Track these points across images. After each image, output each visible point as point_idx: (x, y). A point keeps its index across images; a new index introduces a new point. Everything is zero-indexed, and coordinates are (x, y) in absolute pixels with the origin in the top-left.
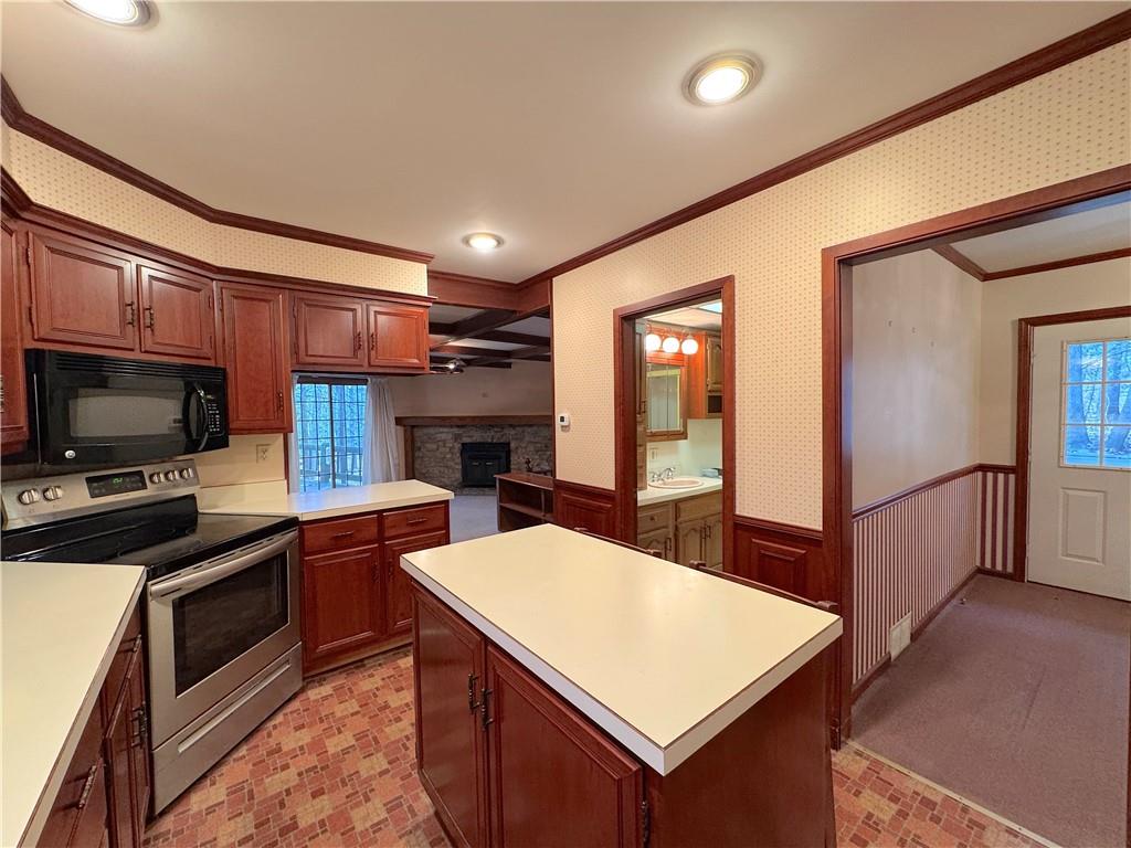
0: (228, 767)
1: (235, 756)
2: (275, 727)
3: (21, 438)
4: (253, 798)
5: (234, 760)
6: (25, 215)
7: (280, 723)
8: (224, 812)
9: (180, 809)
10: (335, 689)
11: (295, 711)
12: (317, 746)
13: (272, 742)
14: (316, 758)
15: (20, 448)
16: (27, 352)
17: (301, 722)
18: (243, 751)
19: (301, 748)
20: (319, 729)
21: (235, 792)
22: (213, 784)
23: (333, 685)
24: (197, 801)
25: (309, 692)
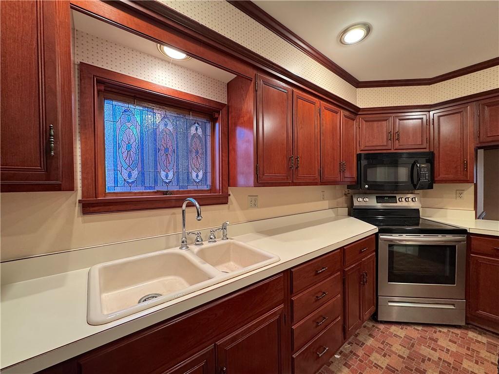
0: (410, 328)
1: (416, 327)
2: (440, 331)
3: (354, 180)
4: (413, 347)
5: (414, 328)
6: (359, 113)
7: (443, 332)
8: (400, 341)
9: (387, 326)
10: (489, 343)
11: (455, 333)
12: (457, 356)
13: (435, 336)
14: (453, 360)
15: (354, 183)
16: (358, 155)
17: (455, 340)
18: (420, 328)
19: (448, 350)
20: (464, 351)
21: (407, 338)
22: (402, 329)
23: (489, 340)
24: (394, 329)
25: (470, 332)
